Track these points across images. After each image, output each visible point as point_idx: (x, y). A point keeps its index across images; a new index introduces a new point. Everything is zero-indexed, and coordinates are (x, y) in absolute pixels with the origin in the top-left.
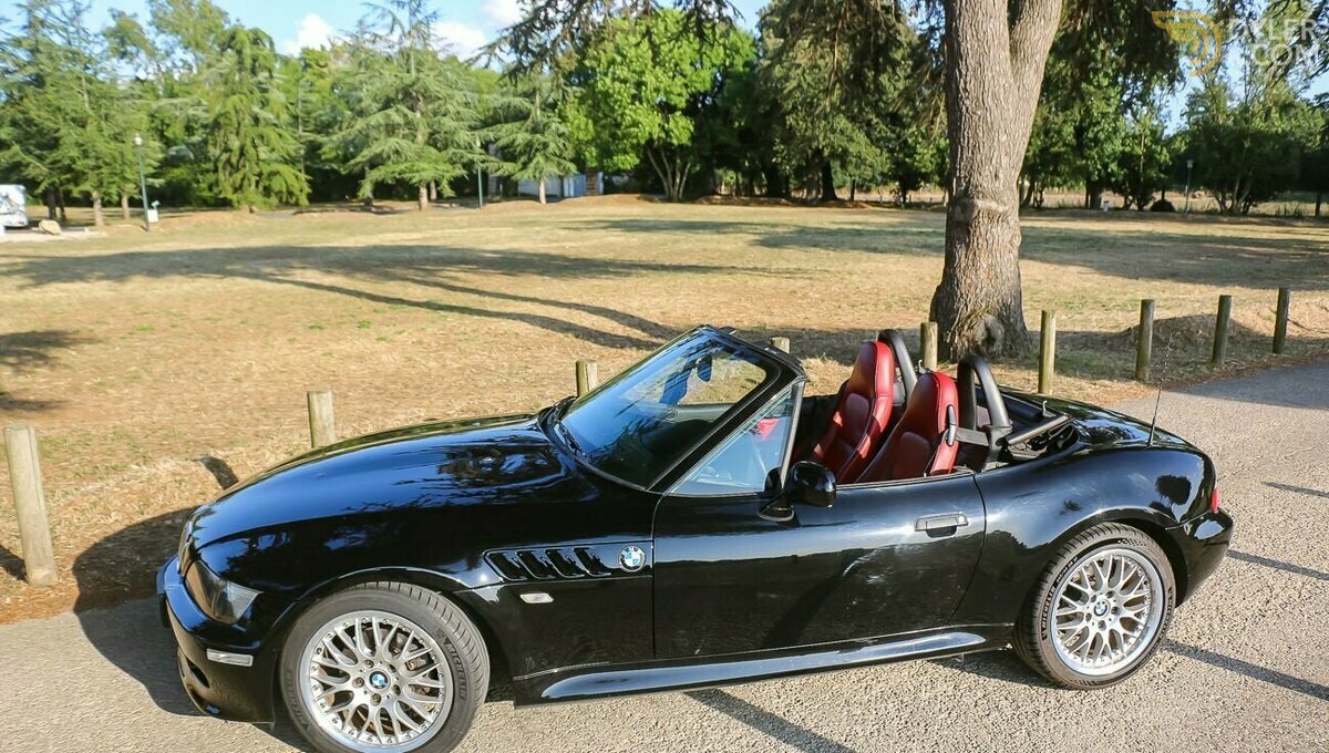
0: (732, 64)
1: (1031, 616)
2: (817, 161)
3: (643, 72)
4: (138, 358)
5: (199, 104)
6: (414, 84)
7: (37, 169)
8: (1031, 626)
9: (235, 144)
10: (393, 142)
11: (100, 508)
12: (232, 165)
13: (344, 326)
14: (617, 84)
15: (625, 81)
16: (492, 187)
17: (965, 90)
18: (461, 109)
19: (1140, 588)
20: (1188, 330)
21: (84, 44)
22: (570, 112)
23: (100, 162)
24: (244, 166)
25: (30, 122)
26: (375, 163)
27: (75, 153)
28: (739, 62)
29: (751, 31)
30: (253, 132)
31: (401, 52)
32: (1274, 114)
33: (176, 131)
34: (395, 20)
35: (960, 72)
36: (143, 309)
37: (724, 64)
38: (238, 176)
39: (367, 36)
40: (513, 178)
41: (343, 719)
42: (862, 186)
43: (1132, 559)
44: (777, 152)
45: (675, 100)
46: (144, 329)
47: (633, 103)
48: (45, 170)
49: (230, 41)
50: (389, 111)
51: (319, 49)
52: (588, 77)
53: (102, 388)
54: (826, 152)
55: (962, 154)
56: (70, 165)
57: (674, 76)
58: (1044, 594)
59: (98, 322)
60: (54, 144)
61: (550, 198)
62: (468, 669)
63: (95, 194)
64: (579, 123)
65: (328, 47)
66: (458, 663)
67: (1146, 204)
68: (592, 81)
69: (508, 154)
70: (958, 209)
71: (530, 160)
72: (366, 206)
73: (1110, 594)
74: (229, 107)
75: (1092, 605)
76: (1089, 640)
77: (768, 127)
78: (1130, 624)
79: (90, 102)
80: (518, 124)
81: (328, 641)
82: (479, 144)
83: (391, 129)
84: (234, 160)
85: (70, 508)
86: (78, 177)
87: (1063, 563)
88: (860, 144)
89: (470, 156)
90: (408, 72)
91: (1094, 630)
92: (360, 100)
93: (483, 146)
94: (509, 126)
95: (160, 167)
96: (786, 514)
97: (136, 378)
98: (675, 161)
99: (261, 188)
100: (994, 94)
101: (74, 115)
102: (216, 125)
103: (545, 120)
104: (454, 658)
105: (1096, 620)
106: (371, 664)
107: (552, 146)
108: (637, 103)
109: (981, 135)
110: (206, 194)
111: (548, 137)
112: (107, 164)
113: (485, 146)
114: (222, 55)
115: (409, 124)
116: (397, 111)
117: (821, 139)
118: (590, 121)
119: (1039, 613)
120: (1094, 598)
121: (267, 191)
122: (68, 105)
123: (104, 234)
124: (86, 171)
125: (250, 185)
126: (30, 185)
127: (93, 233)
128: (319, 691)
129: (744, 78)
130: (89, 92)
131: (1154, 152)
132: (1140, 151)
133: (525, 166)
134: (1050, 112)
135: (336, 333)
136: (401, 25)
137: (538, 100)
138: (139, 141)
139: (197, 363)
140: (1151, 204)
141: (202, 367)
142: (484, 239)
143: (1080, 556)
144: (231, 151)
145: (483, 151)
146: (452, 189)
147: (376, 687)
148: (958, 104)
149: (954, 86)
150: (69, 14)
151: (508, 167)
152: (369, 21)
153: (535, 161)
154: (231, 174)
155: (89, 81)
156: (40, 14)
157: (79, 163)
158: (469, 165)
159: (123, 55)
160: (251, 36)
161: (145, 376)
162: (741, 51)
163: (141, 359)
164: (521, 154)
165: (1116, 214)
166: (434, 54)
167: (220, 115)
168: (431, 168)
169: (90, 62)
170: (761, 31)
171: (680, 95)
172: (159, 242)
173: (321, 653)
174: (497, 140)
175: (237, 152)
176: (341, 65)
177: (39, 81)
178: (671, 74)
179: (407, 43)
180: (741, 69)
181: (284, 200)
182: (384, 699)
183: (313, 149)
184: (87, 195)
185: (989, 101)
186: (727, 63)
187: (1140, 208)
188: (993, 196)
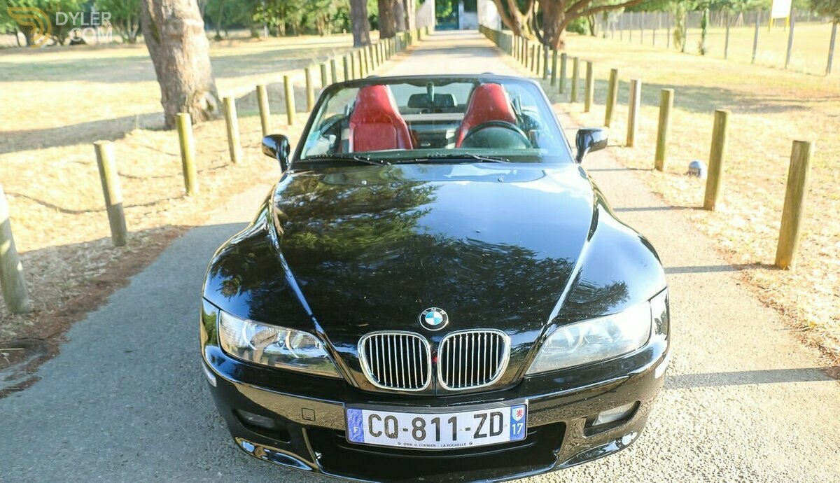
187: (62, 44)
188: (192, 17)
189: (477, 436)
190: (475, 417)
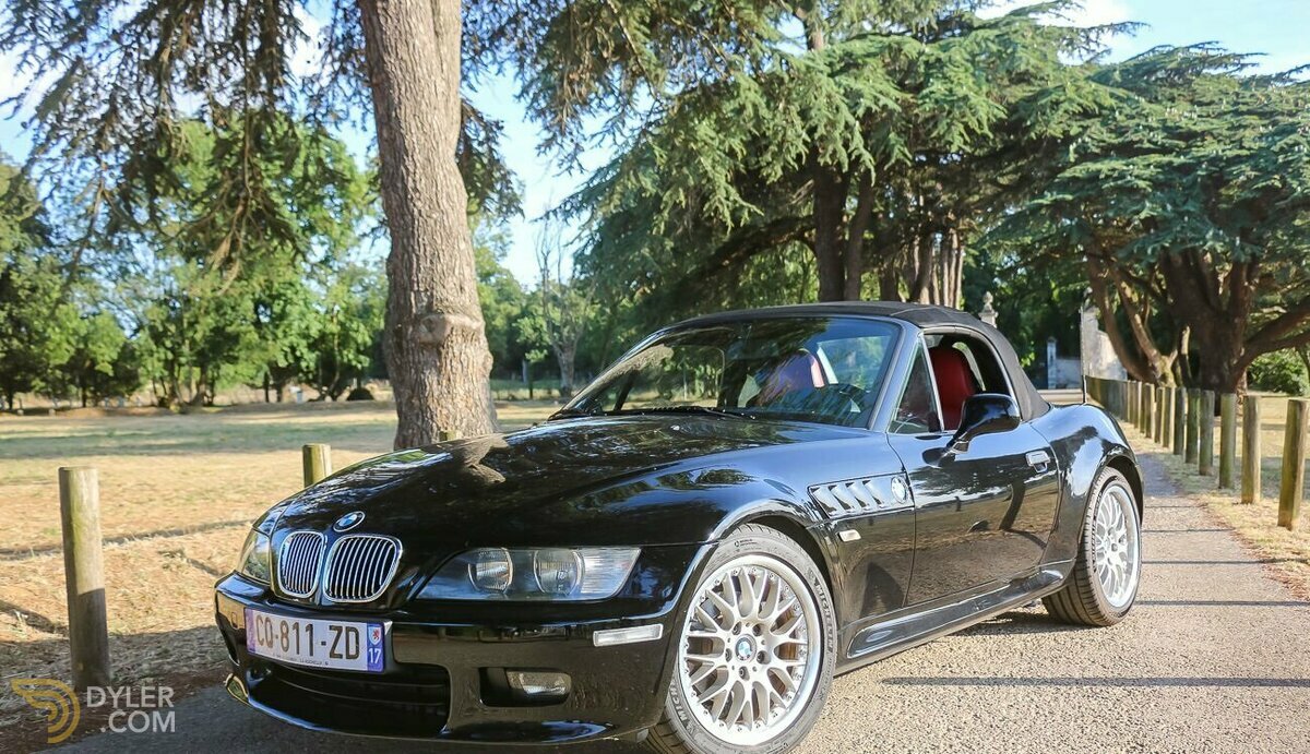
1: (1085, 550)
8: (1086, 561)
58: (1090, 528)
66: (826, 607)
67: (341, 394)
87: (1094, 499)
104: (823, 600)
109: (439, 241)
119: (1090, 547)
132: (333, 328)
140: (346, 394)
143: (1102, 491)
147: (742, 658)
148: (409, 206)
149: (401, 185)
182: (751, 672)
187: (335, 400)
188: (464, 311)
189: (332, 655)
190: (331, 628)
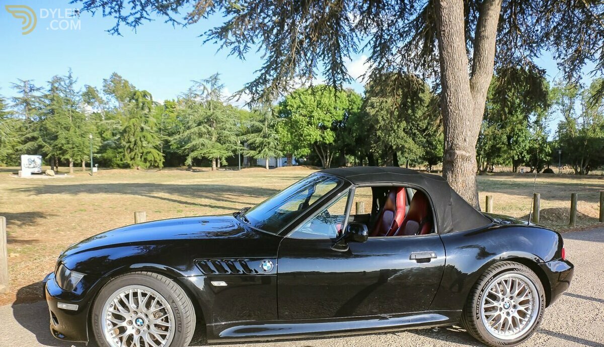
0: (352, 109)
1: (471, 307)
2: (390, 151)
3: (313, 111)
4: (77, 221)
5: (119, 123)
6: (212, 115)
7: (48, 148)
8: (471, 312)
9: (132, 140)
10: (201, 140)
11: (39, 268)
12: (130, 148)
13: (171, 212)
14: (301, 117)
15: (305, 116)
16: (245, 161)
17: (450, 102)
18: (232, 126)
19: (527, 295)
20: (558, 213)
21: (72, 97)
22: (280, 129)
23: (74, 146)
24: (136, 149)
25: (46, 129)
26: (193, 149)
27: (64, 141)
28: (355, 107)
29: (361, 94)
30: (140, 135)
31: (207, 101)
32: (598, 129)
33: (108, 135)
34: (205, 88)
35: (448, 94)
36: (83, 203)
37: (348, 108)
38: (133, 153)
39: (192, 95)
40: (254, 157)
41: (121, 341)
42: (412, 164)
43: (521, 280)
44: (372, 147)
45: (326, 124)
46: (82, 210)
47: (308, 126)
48: (51, 148)
49: (133, 96)
50: (200, 127)
51: (172, 101)
52: (288, 114)
53: (58, 232)
54: (394, 147)
55: (449, 131)
56: (61, 147)
57: (327, 113)
58: (477, 295)
59: (62, 207)
60: (56, 138)
61: (271, 167)
62: (183, 316)
63: (71, 160)
64: (284, 134)
65: (176, 100)
66: (178, 313)
67: (541, 170)
68: (290, 116)
69: (252, 147)
70: (448, 155)
71: (262, 150)
72: (189, 168)
73: (511, 298)
74: (131, 124)
75: (502, 303)
76: (502, 321)
77: (368, 136)
78: (522, 314)
79: (72, 120)
80: (257, 134)
81: (116, 301)
82: (239, 142)
83: (200, 135)
84: (132, 146)
85: (26, 268)
86: (64, 152)
87: (486, 280)
88: (410, 143)
89: (235, 147)
90: (210, 110)
91: (504, 316)
92: (188, 123)
93: (241, 143)
94: (253, 135)
95: (101, 150)
96: (345, 248)
97: (74, 228)
98: (327, 152)
99: (143, 159)
100: (463, 104)
101: (65, 125)
102: (125, 131)
103: (270, 132)
104: (176, 310)
105: (504, 311)
106: (136, 313)
107: (272, 143)
108: (309, 125)
109: (457, 122)
110: (119, 162)
111: (270, 140)
112: (77, 147)
113: (242, 143)
114: (130, 102)
115: (209, 132)
116: (204, 127)
117: (393, 141)
118: (289, 134)
119: (474, 305)
120: (503, 300)
121: (145, 160)
122: (63, 122)
123: (73, 176)
124: (69, 149)
125: (138, 157)
126: (44, 155)
127: (69, 176)
128: (111, 327)
129: (357, 114)
130: (72, 116)
131: (543, 147)
132: (537, 146)
133: (260, 152)
134: (495, 129)
135: (166, 214)
136: (207, 90)
137: (266, 123)
138: (91, 137)
139: (102, 223)
140: (543, 170)
141: (104, 225)
142: (239, 182)
143: (494, 276)
144: (130, 142)
145: (241, 145)
146: (227, 162)
147: (138, 325)
148: (447, 108)
149: (445, 100)
150: (67, 85)
151: (252, 153)
152: (194, 89)
153: (264, 150)
154: (130, 152)
155: (73, 112)
156: (56, 85)
157: (65, 146)
158: (234, 151)
159: (89, 103)
160: (142, 94)
161: (78, 228)
162: (356, 103)
163: (78, 221)
164: (258, 147)
165: (526, 175)
166: (221, 104)
167: (127, 127)
168: (218, 152)
169: (74, 104)
170: (365, 94)
171: (328, 121)
172: (96, 180)
173: (113, 307)
174: (248, 140)
175: (133, 143)
176: (182, 107)
177: (52, 112)
178: (325, 112)
179: (209, 99)
180: (356, 110)
181: (152, 164)
182: (142, 331)
183: (167, 142)
184: (68, 160)
185: (461, 107)
186: (350, 108)
187: (538, 172)
